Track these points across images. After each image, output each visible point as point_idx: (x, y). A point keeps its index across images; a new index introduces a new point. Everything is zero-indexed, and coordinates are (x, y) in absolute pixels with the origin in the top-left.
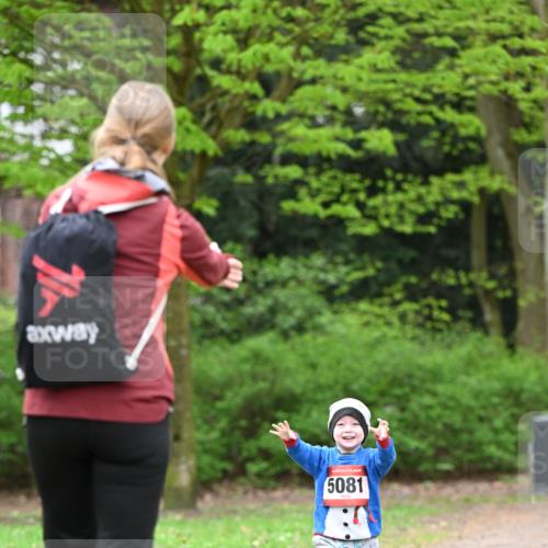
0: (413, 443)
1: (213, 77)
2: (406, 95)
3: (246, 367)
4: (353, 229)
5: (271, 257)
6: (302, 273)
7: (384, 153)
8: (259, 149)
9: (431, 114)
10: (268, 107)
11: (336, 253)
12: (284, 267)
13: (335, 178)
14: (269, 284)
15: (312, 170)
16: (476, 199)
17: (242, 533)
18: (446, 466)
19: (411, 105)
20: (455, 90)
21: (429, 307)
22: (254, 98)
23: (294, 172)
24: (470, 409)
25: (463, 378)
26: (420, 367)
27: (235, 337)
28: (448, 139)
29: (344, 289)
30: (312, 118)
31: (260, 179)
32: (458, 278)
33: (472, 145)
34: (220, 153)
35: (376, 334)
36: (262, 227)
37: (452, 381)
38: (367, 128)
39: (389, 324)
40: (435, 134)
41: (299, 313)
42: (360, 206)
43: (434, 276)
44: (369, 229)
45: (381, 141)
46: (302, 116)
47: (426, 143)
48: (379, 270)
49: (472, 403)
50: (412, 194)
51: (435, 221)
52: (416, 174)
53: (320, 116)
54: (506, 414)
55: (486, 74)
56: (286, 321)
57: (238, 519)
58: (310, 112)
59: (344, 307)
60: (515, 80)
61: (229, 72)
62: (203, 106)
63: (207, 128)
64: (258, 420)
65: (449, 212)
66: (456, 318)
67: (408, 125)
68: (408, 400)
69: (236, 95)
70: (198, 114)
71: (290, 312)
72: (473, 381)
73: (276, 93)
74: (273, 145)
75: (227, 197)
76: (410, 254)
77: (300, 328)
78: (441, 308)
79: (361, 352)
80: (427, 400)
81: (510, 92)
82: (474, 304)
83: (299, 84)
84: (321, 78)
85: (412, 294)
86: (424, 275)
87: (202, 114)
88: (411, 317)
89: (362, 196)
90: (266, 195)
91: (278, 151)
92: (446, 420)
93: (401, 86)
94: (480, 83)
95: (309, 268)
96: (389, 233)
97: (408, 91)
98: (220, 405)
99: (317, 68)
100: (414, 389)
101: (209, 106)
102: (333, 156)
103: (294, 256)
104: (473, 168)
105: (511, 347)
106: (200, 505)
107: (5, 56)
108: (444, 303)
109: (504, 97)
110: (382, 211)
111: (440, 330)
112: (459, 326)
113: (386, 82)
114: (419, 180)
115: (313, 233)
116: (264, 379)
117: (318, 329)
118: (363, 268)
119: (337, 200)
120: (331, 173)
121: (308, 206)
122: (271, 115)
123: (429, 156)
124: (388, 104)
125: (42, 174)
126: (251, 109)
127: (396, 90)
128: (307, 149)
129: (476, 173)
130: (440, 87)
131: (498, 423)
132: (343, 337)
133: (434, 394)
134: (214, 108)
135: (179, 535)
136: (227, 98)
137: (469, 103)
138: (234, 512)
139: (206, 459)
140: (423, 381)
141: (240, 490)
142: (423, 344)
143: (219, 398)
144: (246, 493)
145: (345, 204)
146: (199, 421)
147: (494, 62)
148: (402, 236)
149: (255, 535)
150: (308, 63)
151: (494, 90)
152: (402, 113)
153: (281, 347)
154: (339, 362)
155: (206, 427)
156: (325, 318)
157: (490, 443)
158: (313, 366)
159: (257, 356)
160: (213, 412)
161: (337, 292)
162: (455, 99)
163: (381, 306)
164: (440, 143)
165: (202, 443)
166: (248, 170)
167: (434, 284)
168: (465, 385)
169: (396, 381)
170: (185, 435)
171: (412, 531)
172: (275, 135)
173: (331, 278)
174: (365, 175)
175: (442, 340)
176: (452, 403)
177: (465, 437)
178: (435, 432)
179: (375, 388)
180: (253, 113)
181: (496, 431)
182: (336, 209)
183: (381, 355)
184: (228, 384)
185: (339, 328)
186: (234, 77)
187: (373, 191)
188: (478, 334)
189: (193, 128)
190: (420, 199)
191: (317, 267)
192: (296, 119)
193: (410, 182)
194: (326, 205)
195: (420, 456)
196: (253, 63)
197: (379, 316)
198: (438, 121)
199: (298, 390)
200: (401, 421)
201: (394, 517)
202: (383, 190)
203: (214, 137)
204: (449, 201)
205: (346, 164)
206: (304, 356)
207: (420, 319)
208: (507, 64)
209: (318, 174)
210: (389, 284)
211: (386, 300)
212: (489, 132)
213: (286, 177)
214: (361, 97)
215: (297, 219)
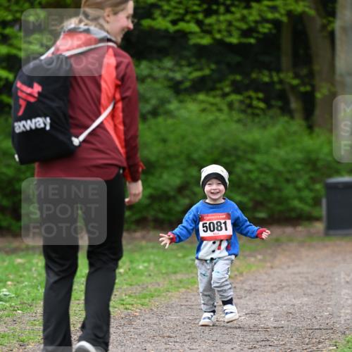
4: (194, 40)
6: (157, 73)
11: (182, 58)
12: (143, 68)
16: (285, 19)
18: (262, 215)
21: (250, 97)
24: (280, 173)
25: (275, 150)
26: (243, 142)
29: (187, 84)
32: (271, 77)
35: (211, 117)
37: (267, 152)
39: (220, 110)
41: (154, 102)
42: (199, 23)
43: (254, 76)
44: (206, 41)
48: (212, 70)
49: (281, 168)
50: (238, 15)
51: (255, 35)
54: (306, 177)
56: (145, 108)
59: (187, 98)
65: (265, 29)
66: (269, 106)
68: (234, 167)
71: (147, 101)
72: (282, 153)
76: (238, 59)
77: (155, 113)
78: (258, 99)
79: (199, 131)
80: (249, 166)
85: (237, 88)
86: (246, 74)
88: (236, 105)
89: (200, 16)
92: (262, 181)
95: (161, 68)
96: (220, 43)
100: (239, 158)
103: (150, 60)
105: (310, 128)
108: (261, 95)
110: (216, 27)
111: (257, 115)
112: (271, 112)
114: (243, 5)
115: (164, 43)
117: (169, 113)
118: (201, 69)
119: (182, 20)
121: (161, 23)
131: (300, 183)
132: (186, 120)
133: (253, 162)
140: (245, 152)
142: (245, 125)
145: (188, 22)
148: (230, 45)
154: (183, 138)
157: (294, 198)
158: (164, 141)
161: (182, 87)
163: (214, 97)
167: (253, 81)
168: (276, 155)
169: (225, 152)
173: (178, 76)
176: (266, 169)
177: (275, 194)
178: (254, 190)
181: (299, 189)
182: (182, 25)
183: (214, 133)
185: (183, 113)
187: (208, 13)
188: (286, 118)
190: (243, 19)
191: (167, 68)
193: (236, 6)
194: (174, 22)
197: (212, 104)
199: (153, 158)
202: (216, 12)
204: (265, 20)
206: (158, 133)
207: (243, 107)
210: (221, 80)
211: (219, 92)
215: (153, 32)
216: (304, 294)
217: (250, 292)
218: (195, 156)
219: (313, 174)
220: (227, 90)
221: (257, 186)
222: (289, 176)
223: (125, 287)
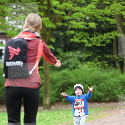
0: (100, 94)
1: (54, 11)
2: (98, 15)
3: (62, 77)
4: (86, 45)
5: (68, 52)
6: (75, 55)
7: (93, 28)
8: (65, 27)
9: (104, 19)
10: (67, 17)
11: (82, 50)
12: (71, 54)
13: (82, 33)
14: (67, 58)
15: (77, 32)
16: (114, 38)
17: (61, 114)
18: (107, 99)
19: (99, 17)
20: (110, 14)
21: (104, 63)
22: (64, 15)
23: (73, 32)
24: (113, 86)
25: (111, 79)
26: (101, 77)
27: (59, 70)
28: (108, 25)
29: (84, 59)
30: (77, 20)
31: (65, 34)
32: (110, 56)
33: (113, 26)
34: (56, 28)
35: (91, 69)
36: (65, 45)
37: (109, 80)
38: (89, 22)
39: (94, 67)
40: (105, 24)
41: (74, 64)
42: (88, 40)
43: (105, 56)
44: (90, 45)
45: (93, 25)
46: (74, 19)
47: (103, 26)
48: (92, 55)
49: (113, 85)
51: (105, 43)
52: (101, 33)
53: (79, 20)
54: (121, 87)
55: (117, 10)
56: (71, 66)
57: (60, 111)
58: (77, 18)
59: (84, 63)
60: (123, 11)
61: (58, 9)
62: (52, 17)
63: (53, 22)
64: (65, 89)
65: (108, 41)
66: (110, 65)
67: (99, 21)
68: (99, 84)
69: (60, 15)
70: (51, 19)
71: (72, 64)
72: (114, 80)
73: (69, 14)
74: (68, 26)
75: (57, 38)
76: (99, 51)
77: (74, 68)
78: (106, 63)
79: (88, 73)
80: (103, 84)
81: (122, 14)
82: (114, 62)
83: (74, 12)
84: (79, 11)
85: (100, 60)
86: (103, 56)
87: (52, 19)
88: (99, 65)
89: (88, 38)
90: (66, 38)
91: (69, 27)
92: (108, 89)
93: (97, 12)
94: (115, 12)
95: (76, 54)
96: (94, 46)
97: (99, 14)
98: (56, 85)
99: (78, 9)
100: (100, 82)
101: (53, 17)
102: (82, 28)
103: (73, 51)
104: (114, 31)
105: (122, 72)
106: (51, 108)
107: (7, 6)
108: (107, 62)
109: (121, 15)
110: (93, 41)
111: (106, 68)
112: (110, 67)
113: (94, 12)
114: (101, 34)
115: (77, 46)
116: (66, 79)
117: (78, 68)
118: (88, 54)
119: (83, 39)
120: (81, 32)
121: (76, 40)
122: (67, 19)
123: (104, 29)
124: (94, 17)
125: (15, 33)
126: (63, 18)
127: (96, 14)
128: (76, 27)
129: (114, 32)
130: (106, 13)
131: (119, 89)
132: (84, 70)
133: (105, 83)
134: (54, 18)
135: (47, 115)
136: (57, 15)
137: (113, 16)
138: (59, 110)
139: (53, 98)
140: (102, 80)
141: (61, 105)
142: (102, 71)
143: (56, 84)
144: (62, 105)
145: (84, 39)
146: (51, 89)
147: (118, 7)
148: (97, 47)
149: (64, 115)
150: (76, 7)
151: (118, 13)
152: (97, 19)
153: (70, 72)
154: (83, 75)
155: (53, 90)
156: (80, 65)
157: (117, 94)
158: (77, 76)
159: (64, 74)
160: (54, 87)
161: (83, 60)
162: (110, 16)
163: (93, 63)
164: (106, 25)
165: (52, 94)
166: (62, 32)
167: (105, 58)
168: (112, 81)
169: (96, 80)
170: (48, 92)
171: (100, 114)
172: (68, 24)
173: (81, 56)
174: (89, 33)
175: (107, 70)
176: (109, 85)
177: (112, 92)
178: (105, 91)
179: (91, 81)
180: (63, 19)
181: (119, 91)
182: (82, 41)
183: (93, 74)
184: (58, 80)
185: (83, 68)
186: (59, 11)
187: (91, 37)
188: (115, 69)
189: (50, 22)
190: (101, 38)
191: (78, 54)
192: (73, 20)
193: (99, 35)
194: (80, 40)
195: (102, 97)
196: (63, 7)
197: (92, 65)
198: (106, 21)
199: (74, 82)
200: (97, 89)
201: (96, 111)
202: (93, 36)
203: (55, 24)
204: (108, 39)
205: (85, 30)
206: (75, 74)
207: (102, 66)
208: (121, 7)
209: (78, 33)
210: (94, 57)
211: (94, 61)
212: (117, 23)
213: (71, 33)
214: (88, 15)
215: (73, 43)
216: (121, 124)
217: (104, 123)
218: (87, 81)
219: (123, 86)
220: (97, 60)
221: (106, 90)
222: (116, 87)
223: (65, 122)
